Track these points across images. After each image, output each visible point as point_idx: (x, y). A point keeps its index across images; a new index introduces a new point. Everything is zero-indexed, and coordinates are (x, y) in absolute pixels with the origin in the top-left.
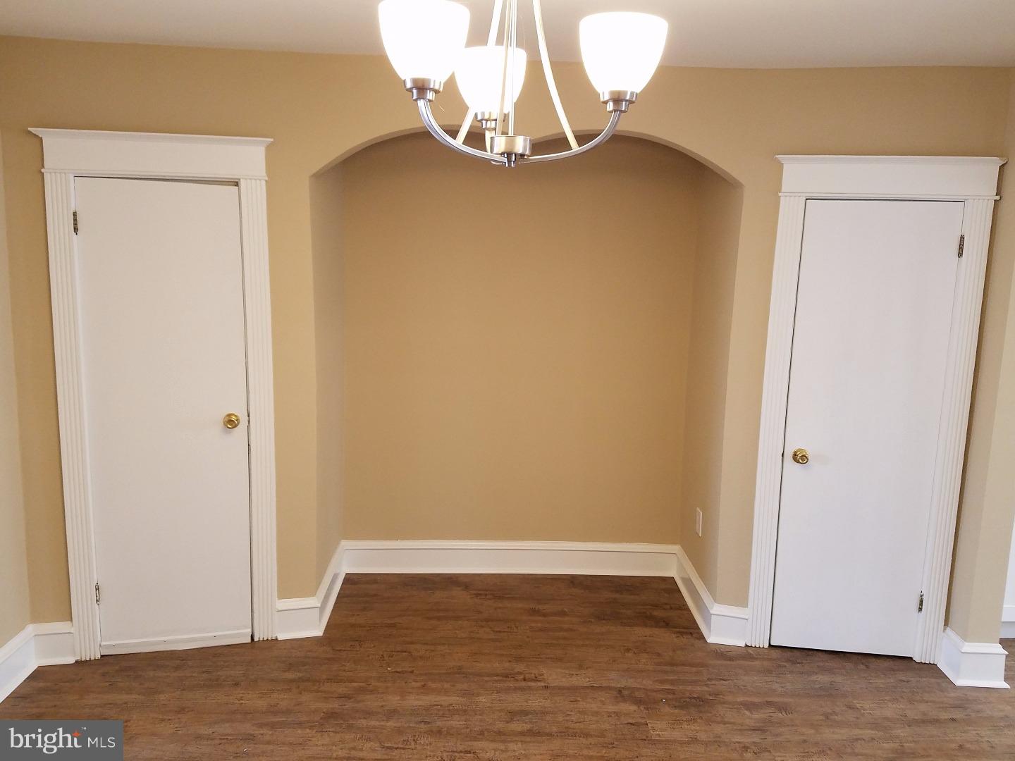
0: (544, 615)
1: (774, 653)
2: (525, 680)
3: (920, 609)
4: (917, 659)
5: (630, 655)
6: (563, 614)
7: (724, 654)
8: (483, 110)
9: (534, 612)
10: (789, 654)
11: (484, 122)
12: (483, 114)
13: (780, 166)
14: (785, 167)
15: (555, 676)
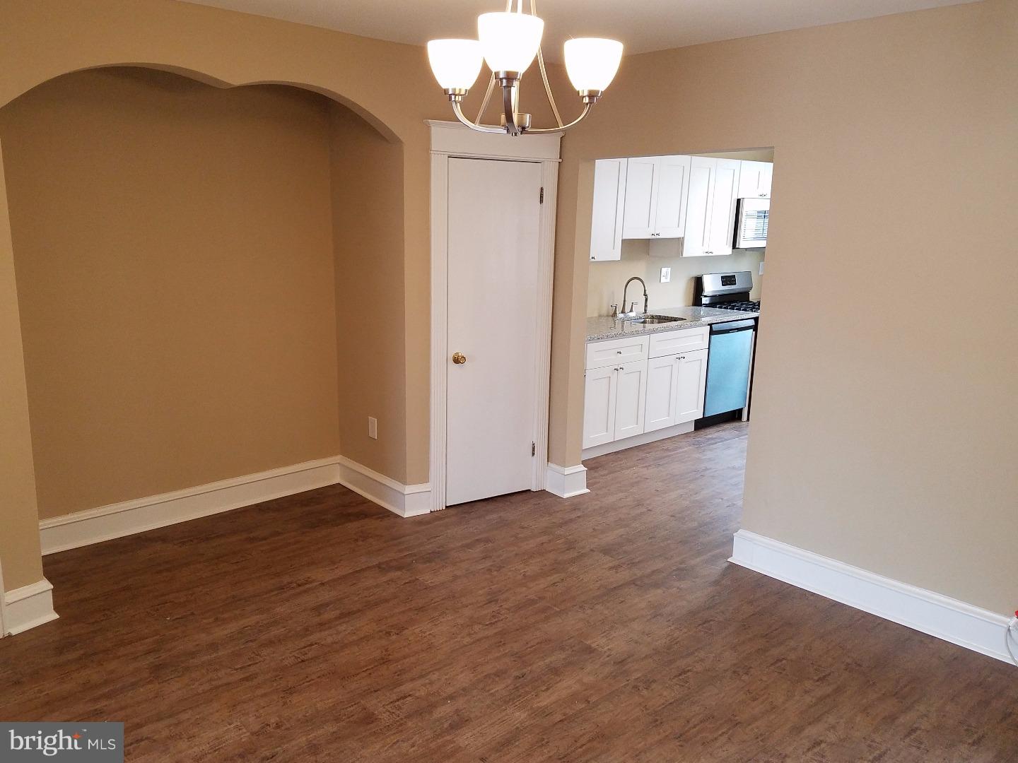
0: (265, 539)
1: (451, 511)
2: (299, 585)
3: (533, 454)
4: (534, 489)
5: (360, 543)
6: (278, 534)
7: (419, 521)
8: (454, 87)
9: (251, 540)
10: (460, 509)
11: (453, 97)
12: (455, 89)
13: (429, 128)
14: (433, 129)
15: (320, 574)
